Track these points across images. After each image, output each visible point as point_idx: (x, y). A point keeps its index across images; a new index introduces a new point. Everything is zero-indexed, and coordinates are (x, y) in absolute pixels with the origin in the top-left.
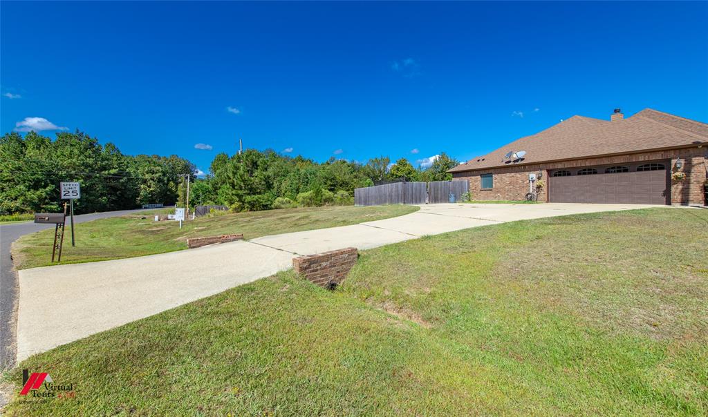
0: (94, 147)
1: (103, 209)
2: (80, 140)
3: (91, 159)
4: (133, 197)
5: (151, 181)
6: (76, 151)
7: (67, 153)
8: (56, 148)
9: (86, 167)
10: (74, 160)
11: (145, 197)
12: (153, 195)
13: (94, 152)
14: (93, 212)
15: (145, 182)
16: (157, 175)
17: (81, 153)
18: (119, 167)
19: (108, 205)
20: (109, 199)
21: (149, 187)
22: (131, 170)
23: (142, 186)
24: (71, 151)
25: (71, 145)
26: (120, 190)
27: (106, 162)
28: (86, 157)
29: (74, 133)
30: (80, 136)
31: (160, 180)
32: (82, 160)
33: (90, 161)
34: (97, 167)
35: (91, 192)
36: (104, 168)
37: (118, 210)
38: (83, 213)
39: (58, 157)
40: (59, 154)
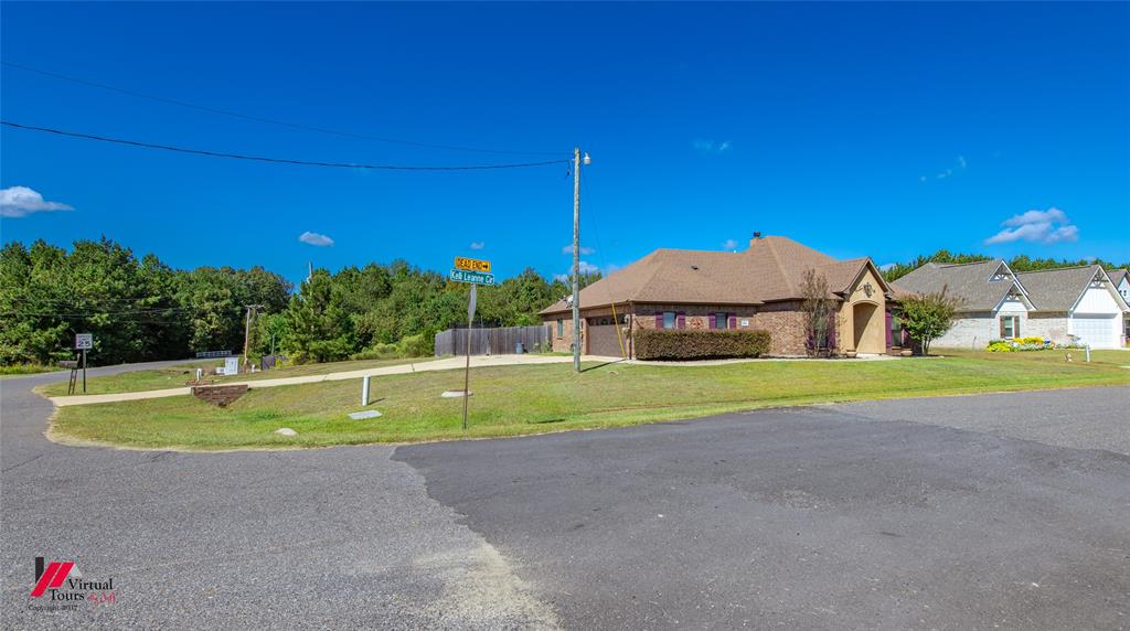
0: (127, 262)
1: (135, 358)
2: (106, 252)
3: (121, 282)
4: (181, 340)
5: (213, 314)
6: (100, 271)
7: (87, 274)
8: (73, 267)
9: (113, 295)
10: (97, 284)
11: (203, 339)
12: (215, 336)
13: (126, 270)
14: (121, 363)
15: (203, 315)
16: (223, 303)
17: (108, 272)
18: (162, 292)
19: (143, 353)
20: (145, 343)
21: (210, 323)
22: (181, 296)
23: (198, 322)
24: (94, 271)
25: (94, 262)
26: (162, 328)
27: (142, 285)
28: (115, 279)
29: (99, 243)
30: (106, 246)
31: (227, 312)
32: (109, 283)
33: (120, 285)
34: (129, 294)
35: (119, 332)
36: (140, 295)
37: (157, 360)
38: (106, 364)
39: (75, 280)
40: (76, 275)
